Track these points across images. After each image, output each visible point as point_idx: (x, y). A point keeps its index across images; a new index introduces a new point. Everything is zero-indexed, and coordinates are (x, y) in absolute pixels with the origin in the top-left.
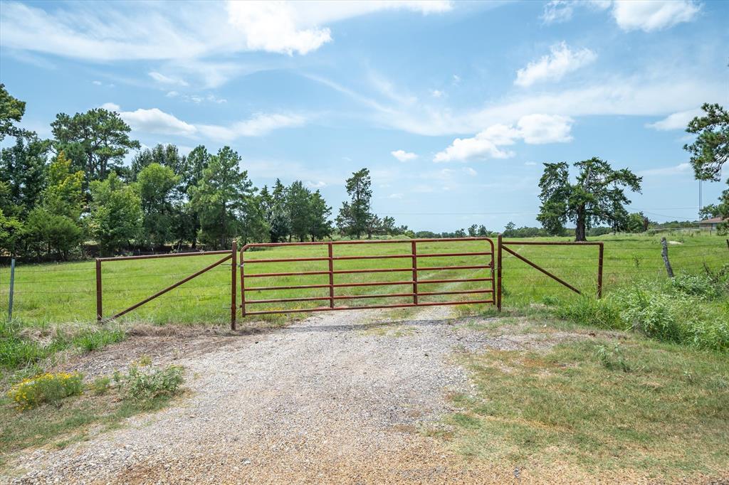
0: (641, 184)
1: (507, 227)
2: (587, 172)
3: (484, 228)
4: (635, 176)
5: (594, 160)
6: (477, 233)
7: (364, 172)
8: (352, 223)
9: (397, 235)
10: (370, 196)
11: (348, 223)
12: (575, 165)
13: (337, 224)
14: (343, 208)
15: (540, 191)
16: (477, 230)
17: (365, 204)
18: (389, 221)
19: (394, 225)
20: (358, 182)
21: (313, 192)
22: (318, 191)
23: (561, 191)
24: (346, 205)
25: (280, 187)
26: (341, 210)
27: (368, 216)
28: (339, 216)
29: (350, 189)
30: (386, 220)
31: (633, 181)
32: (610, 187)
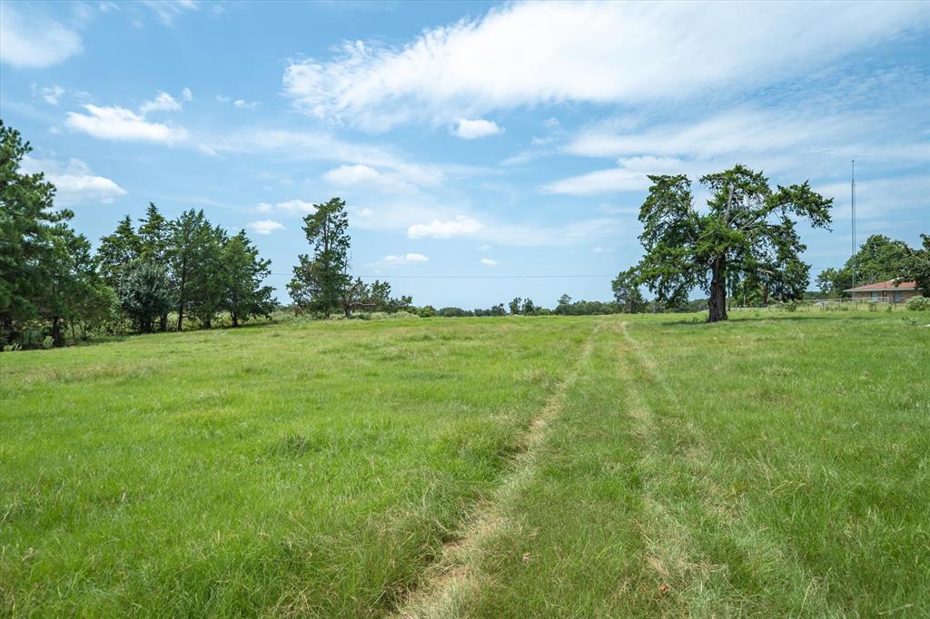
0: (830, 212)
1: (560, 301)
2: (727, 191)
3: (530, 302)
4: (820, 197)
5: (738, 169)
6: (521, 309)
7: (336, 204)
8: (317, 291)
9: (395, 312)
10: (347, 245)
11: (310, 291)
12: (701, 181)
13: (291, 294)
14: (300, 265)
15: (641, 228)
16: (521, 305)
17: (338, 259)
18: (381, 288)
19: (390, 296)
20: (326, 221)
21: (232, 233)
22: (243, 233)
23: (681, 227)
24: (304, 260)
25: (155, 221)
26: (296, 268)
27: (344, 279)
28: (294, 280)
29: (311, 232)
30: (376, 287)
31: (815, 207)
32: (774, 219)
